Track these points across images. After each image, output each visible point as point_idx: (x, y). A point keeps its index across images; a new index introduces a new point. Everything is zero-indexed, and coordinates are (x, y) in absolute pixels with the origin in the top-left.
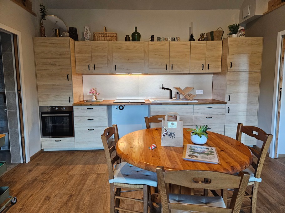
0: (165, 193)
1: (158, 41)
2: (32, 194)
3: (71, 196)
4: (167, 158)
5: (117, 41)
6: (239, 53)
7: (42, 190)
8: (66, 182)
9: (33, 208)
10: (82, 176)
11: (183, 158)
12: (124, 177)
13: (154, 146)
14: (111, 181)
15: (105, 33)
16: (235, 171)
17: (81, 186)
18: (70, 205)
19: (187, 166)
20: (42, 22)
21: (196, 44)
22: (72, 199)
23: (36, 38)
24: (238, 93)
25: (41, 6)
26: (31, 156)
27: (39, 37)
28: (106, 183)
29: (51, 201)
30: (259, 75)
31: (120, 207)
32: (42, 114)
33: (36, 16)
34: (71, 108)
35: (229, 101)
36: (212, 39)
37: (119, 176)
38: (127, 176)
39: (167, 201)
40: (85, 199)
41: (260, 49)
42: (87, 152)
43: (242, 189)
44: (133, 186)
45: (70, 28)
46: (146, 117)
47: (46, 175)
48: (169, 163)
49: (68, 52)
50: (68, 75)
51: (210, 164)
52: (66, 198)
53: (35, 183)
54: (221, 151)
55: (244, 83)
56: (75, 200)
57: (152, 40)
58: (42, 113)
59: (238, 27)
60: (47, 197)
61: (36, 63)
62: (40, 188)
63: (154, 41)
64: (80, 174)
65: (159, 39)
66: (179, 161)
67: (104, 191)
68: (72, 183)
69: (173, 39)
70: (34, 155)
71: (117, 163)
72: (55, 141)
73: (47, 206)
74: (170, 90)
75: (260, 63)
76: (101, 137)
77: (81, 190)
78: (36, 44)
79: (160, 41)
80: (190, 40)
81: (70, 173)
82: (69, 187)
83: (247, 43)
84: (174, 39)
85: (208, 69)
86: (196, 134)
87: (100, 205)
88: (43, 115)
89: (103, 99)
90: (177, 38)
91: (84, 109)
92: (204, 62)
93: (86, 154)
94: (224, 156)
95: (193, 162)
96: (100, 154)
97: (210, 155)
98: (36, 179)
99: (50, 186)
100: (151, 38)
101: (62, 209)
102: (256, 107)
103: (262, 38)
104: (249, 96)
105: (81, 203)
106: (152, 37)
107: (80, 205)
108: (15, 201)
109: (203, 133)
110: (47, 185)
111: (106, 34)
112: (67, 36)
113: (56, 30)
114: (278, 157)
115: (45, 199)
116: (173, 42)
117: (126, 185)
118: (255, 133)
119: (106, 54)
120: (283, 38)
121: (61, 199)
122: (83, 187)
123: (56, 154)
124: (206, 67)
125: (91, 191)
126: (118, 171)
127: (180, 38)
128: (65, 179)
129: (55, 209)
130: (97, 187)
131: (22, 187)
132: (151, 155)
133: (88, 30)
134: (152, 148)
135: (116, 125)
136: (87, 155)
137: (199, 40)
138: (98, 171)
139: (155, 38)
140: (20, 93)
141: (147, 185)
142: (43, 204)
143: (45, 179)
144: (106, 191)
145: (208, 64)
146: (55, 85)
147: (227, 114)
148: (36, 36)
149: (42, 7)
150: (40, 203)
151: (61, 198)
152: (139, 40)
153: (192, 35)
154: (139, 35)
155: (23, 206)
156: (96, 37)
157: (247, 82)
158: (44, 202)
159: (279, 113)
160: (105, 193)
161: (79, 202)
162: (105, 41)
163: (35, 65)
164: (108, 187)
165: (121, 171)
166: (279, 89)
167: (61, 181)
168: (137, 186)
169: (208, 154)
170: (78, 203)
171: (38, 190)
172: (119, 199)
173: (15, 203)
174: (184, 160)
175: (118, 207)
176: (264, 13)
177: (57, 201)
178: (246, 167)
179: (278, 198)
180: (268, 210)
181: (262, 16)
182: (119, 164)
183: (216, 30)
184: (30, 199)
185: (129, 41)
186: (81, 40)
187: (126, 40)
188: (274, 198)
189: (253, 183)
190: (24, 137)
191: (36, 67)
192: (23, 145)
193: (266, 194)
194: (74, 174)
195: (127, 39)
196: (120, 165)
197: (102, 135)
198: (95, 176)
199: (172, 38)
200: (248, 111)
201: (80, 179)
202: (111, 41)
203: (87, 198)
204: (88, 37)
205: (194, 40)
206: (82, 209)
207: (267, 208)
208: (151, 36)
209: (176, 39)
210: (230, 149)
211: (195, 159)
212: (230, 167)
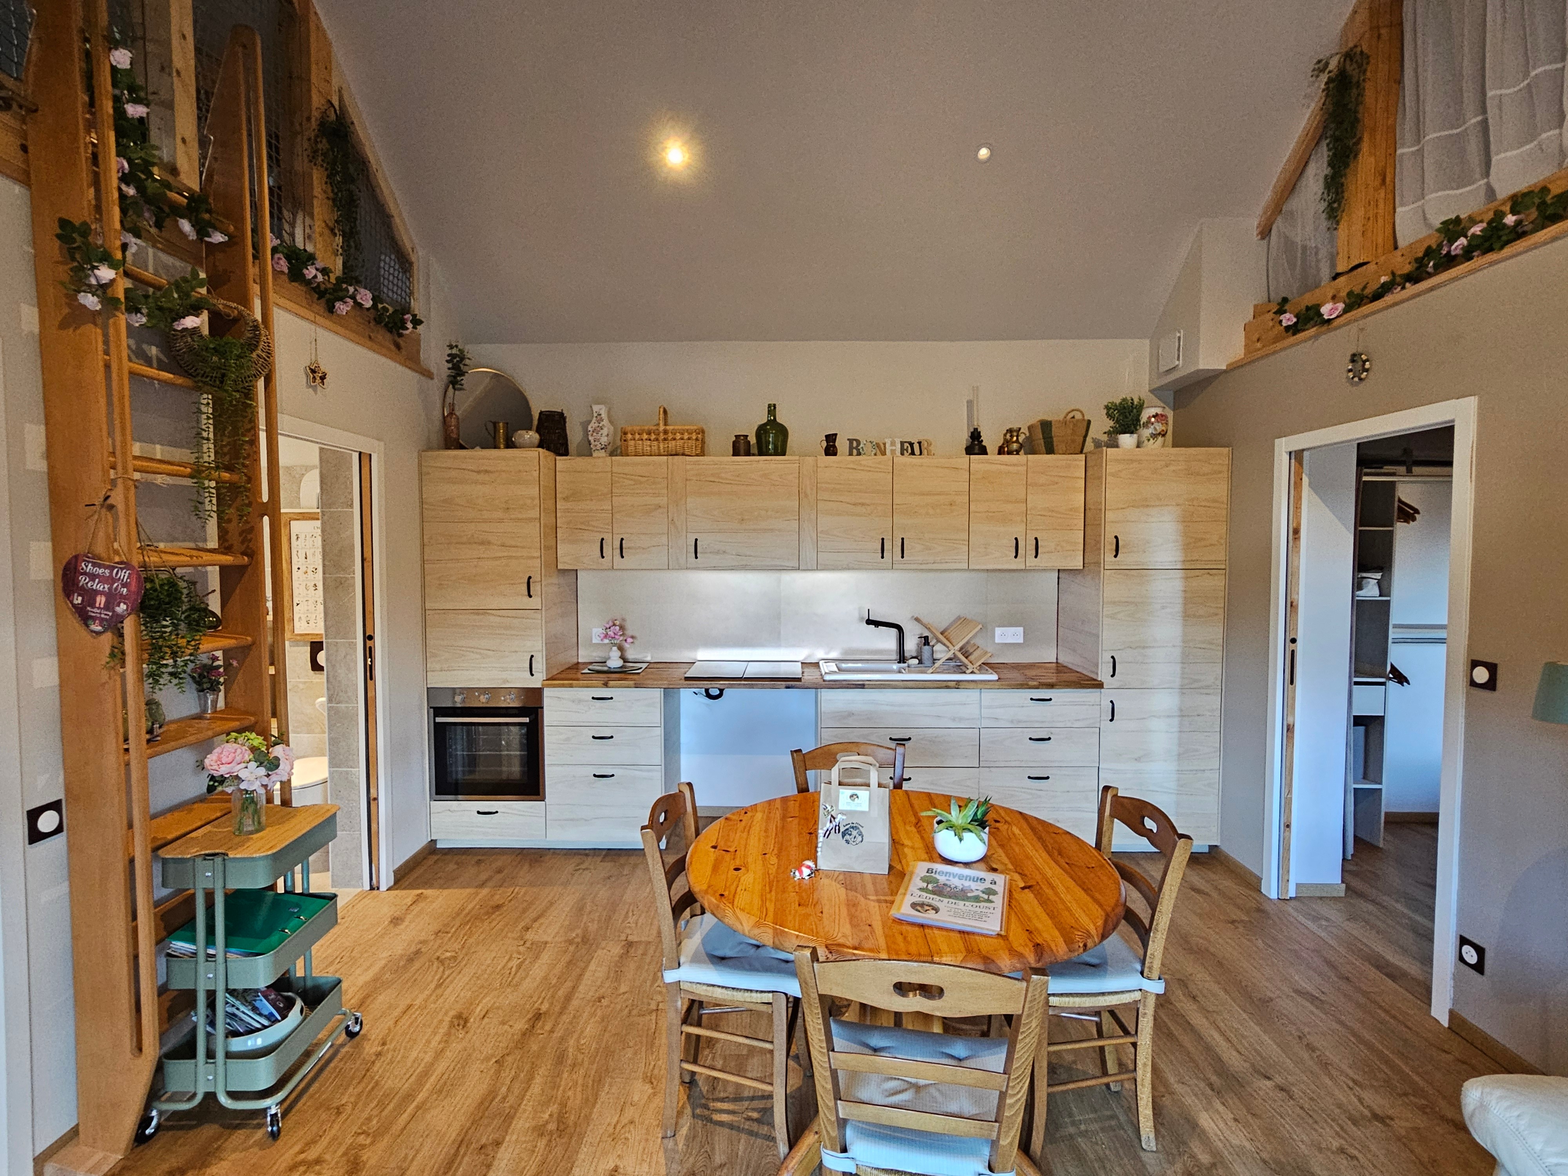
0: (820, 1021)
1: (851, 454)
2: (410, 1007)
3: (538, 1016)
4: (844, 911)
5: (702, 454)
6: (1144, 504)
7: (439, 991)
8: (519, 967)
9: (414, 1054)
10: (572, 948)
11: (894, 912)
12: (713, 963)
13: (809, 867)
14: (670, 976)
15: (662, 428)
16: (1047, 958)
17: (569, 984)
18: (535, 1047)
19: (900, 939)
20: (449, 400)
21: (988, 467)
22: (542, 1028)
23: (430, 453)
24: (1144, 647)
25: (451, 347)
26: (396, 866)
27: (439, 449)
28: (655, 980)
29: (472, 1032)
30: (1218, 582)
31: (701, 1061)
32: (435, 716)
33: (432, 379)
34: (537, 693)
35: (1113, 676)
36: (1050, 450)
37: (695, 960)
38: (720, 960)
39: (824, 1045)
40: (582, 1032)
41: (1220, 490)
42: (590, 858)
43: (1029, 1016)
44: (739, 996)
45: (541, 413)
46: (796, 751)
47: (450, 939)
48: (847, 929)
49: (533, 499)
50: (530, 578)
51: (973, 933)
52: (521, 1025)
53: (417, 965)
54: (1023, 888)
55: (1168, 610)
56: (552, 1031)
57: (831, 450)
58: (438, 711)
59: (1141, 407)
60: (459, 1016)
61: (426, 540)
62: (433, 986)
63: (835, 454)
64: (566, 941)
65: (855, 447)
66: (880, 923)
67: (649, 1004)
68: (538, 971)
69: (906, 445)
70: (407, 863)
71: (693, 916)
72: (479, 812)
73: (460, 1047)
74: (899, 628)
75: (1223, 541)
76: (642, 835)
77: (568, 998)
78: (428, 474)
79: (859, 454)
80: (969, 451)
81: (530, 936)
82: (528, 985)
83: (1172, 468)
84: (910, 448)
85: (1036, 557)
86: (950, 827)
87: (635, 1053)
88: (439, 720)
89: (649, 659)
90: (919, 443)
91: (580, 701)
92: (1018, 530)
93: (583, 866)
94: (1027, 907)
95: (922, 926)
96: (635, 866)
97: (982, 904)
98: (418, 952)
99: (466, 979)
100: (824, 444)
101: (510, 1059)
102: (1214, 702)
103: (1225, 450)
104: (1186, 659)
105: (572, 1042)
106: (831, 439)
107: (567, 1048)
108: (357, 1028)
109: (970, 827)
110: (454, 974)
111: (666, 432)
112: (530, 446)
113: (495, 424)
114: (1292, 893)
115: (452, 1025)
116: (907, 459)
117: (719, 990)
118: (1149, 824)
119: (663, 501)
120: (1293, 461)
121: (506, 1027)
122: (574, 988)
123: (479, 862)
124: (1026, 547)
125: (605, 1002)
126: (692, 944)
127: (929, 444)
128: (515, 955)
129: (487, 1059)
130: (623, 988)
131: (375, 979)
132: (797, 898)
133: (604, 415)
134: (801, 872)
135: (690, 785)
136: (587, 869)
137: (1001, 452)
138: (628, 931)
139: (841, 444)
140: (370, 648)
141: (786, 994)
142: (446, 1040)
143: (448, 954)
144: (653, 1006)
145: (1036, 539)
146: (485, 611)
147: (1106, 724)
148: (429, 448)
149: (454, 351)
150: (438, 1038)
151: (503, 1023)
152: (781, 451)
153: (976, 429)
154: (782, 432)
155: (384, 1044)
156: (632, 443)
157: (1178, 608)
158: (448, 1034)
159: (1289, 729)
160: (653, 1011)
161: (562, 1039)
162: (660, 455)
163: (423, 546)
164: (660, 993)
165: (704, 942)
166: (1288, 641)
167: (502, 964)
168: (754, 995)
169: (977, 899)
170: (560, 1043)
171: (427, 992)
172: (698, 1037)
173: (358, 1033)
174: (899, 921)
175: (695, 1062)
176: (1230, 361)
177: (492, 1032)
178: (1085, 945)
179: (1256, 1050)
180: (1209, 1092)
181: (1225, 372)
182: (698, 919)
183: (1061, 417)
184: (403, 1021)
185: (748, 454)
186: (580, 455)
187: (736, 453)
188: (1243, 1050)
189: (1137, 996)
190: (376, 799)
191: (423, 553)
192: (374, 826)
193: (1216, 1035)
194: (545, 938)
195: (740, 447)
196: (702, 920)
197: (643, 828)
198: (617, 950)
199: (902, 443)
200: (1183, 714)
201: (567, 958)
202: (683, 454)
203: (591, 1029)
204: (604, 440)
205: (983, 451)
206: (574, 1065)
207: (1211, 1086)
208: (827, 436)
209: (916, 447)
210: (1056, 882)
211: (929, 917)
212: (1031, 945)
